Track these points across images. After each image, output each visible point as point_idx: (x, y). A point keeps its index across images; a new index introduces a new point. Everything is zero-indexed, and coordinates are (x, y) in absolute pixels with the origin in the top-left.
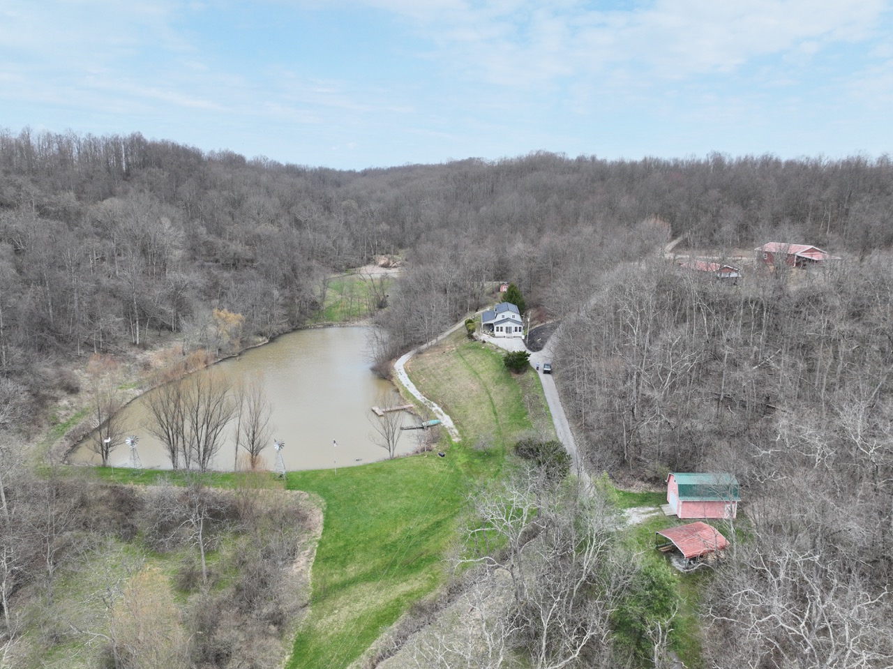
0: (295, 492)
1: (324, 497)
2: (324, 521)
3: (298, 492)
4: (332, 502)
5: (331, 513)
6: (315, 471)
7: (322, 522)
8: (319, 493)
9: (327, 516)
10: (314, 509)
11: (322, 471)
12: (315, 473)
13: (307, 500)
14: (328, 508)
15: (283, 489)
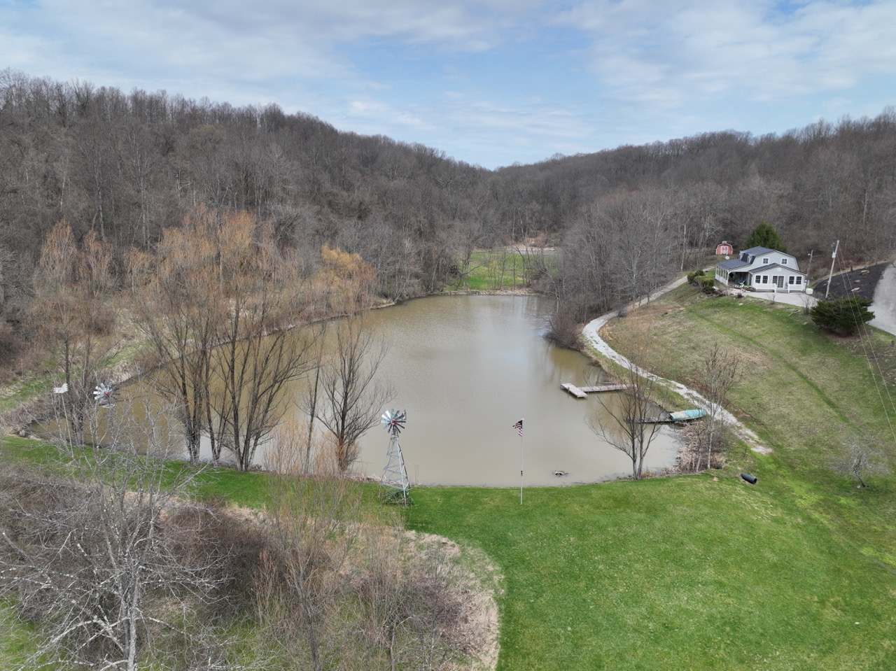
0: (429, 538)
1: (498, 558)
2: (501, 629)
3: (435, 537)
4: (521, 576)
5: (519, 606)
6: (473, 490)
7: (495, 631)
8: (485, 546)
9: (508, 616)
10: (472, 588)
11: (486, 491)
12: (474, 496)
13: (456, 561)
14: (510, 590)
15: (401, 528)
